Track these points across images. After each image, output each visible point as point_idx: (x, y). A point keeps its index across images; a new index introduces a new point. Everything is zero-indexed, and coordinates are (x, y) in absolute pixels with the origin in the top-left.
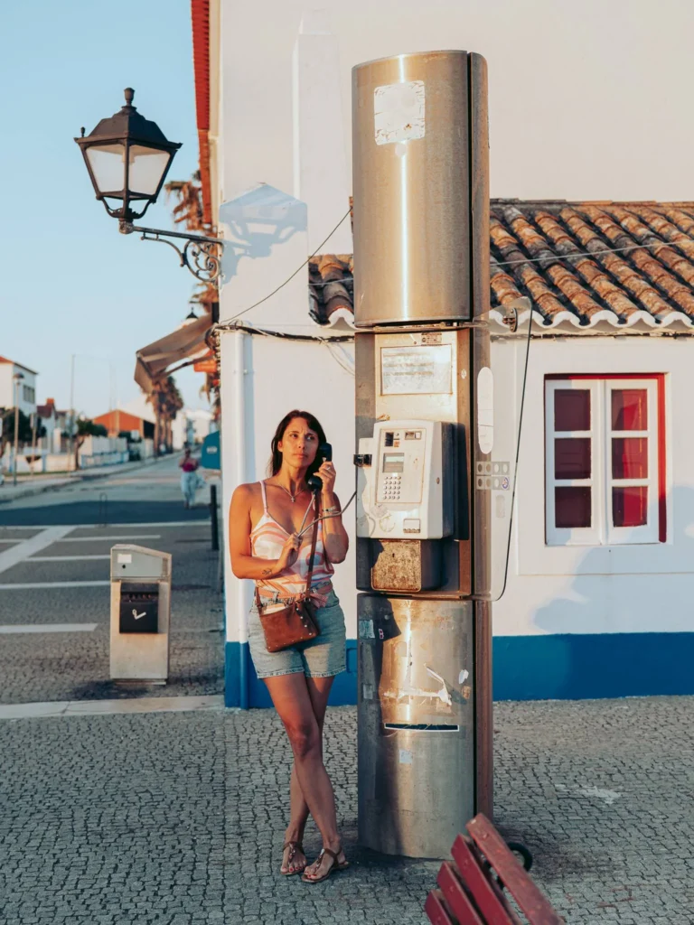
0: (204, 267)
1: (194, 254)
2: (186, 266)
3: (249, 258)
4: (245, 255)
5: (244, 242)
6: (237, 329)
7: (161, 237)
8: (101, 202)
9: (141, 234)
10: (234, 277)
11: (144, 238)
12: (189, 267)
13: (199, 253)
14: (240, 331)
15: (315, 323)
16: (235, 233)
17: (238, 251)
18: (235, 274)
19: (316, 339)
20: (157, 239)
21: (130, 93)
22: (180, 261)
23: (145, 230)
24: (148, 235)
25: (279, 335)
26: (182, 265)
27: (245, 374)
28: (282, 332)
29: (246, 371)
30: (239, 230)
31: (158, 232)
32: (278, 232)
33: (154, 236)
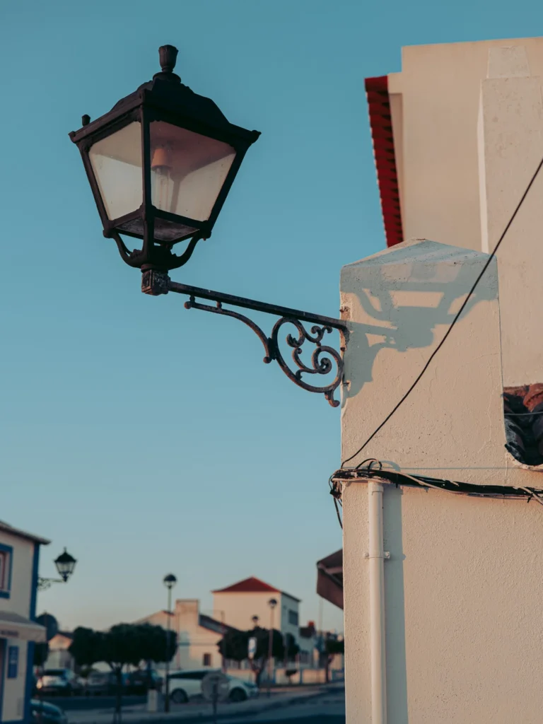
0: (311, 366)
1: (291, 341)
2: (274, 362)
3: (394, 351)
4: (387, 345)
5: (384, 324)
6: (371, 476)
7: (225, 306)
8: (112, 241)
9: (187, 298)
10: (366, 384)
11: (191, 304)
12: (282, 363)
13: (302, 341)
14: (377, 479)
15: (517, 463)
16: (369, 309)
17: (373, 339)
18: (370, 379)
19: (520, 492)
20: (218, 310)
21: (169, 55)
22: (263, 353)
23: (193, 292)
24: (198, 300)
25: (448, 486)
26: (267, 360)
27: (386, 560)
28: (454, 478)
29: (387, 554)
30: (376, 303)
31: (221, 298)
32: (446, 302)
33: (214, 304)
